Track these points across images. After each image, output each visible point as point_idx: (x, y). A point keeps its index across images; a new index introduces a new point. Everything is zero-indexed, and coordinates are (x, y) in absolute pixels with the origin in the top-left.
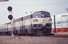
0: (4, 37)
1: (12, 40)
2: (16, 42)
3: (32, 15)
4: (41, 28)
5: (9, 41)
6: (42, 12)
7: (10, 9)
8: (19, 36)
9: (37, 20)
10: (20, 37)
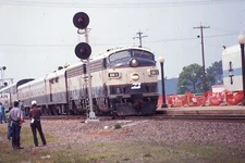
0: (60, 121)
1: (89, 133)
2: (105, 140)
3: (105, 59)
4: (129, 96)
5: (79, 138)
6: (131, 51)
7: (81, 21)
8: (114, 119)
9: (117, 75)
10: (119, 122)
